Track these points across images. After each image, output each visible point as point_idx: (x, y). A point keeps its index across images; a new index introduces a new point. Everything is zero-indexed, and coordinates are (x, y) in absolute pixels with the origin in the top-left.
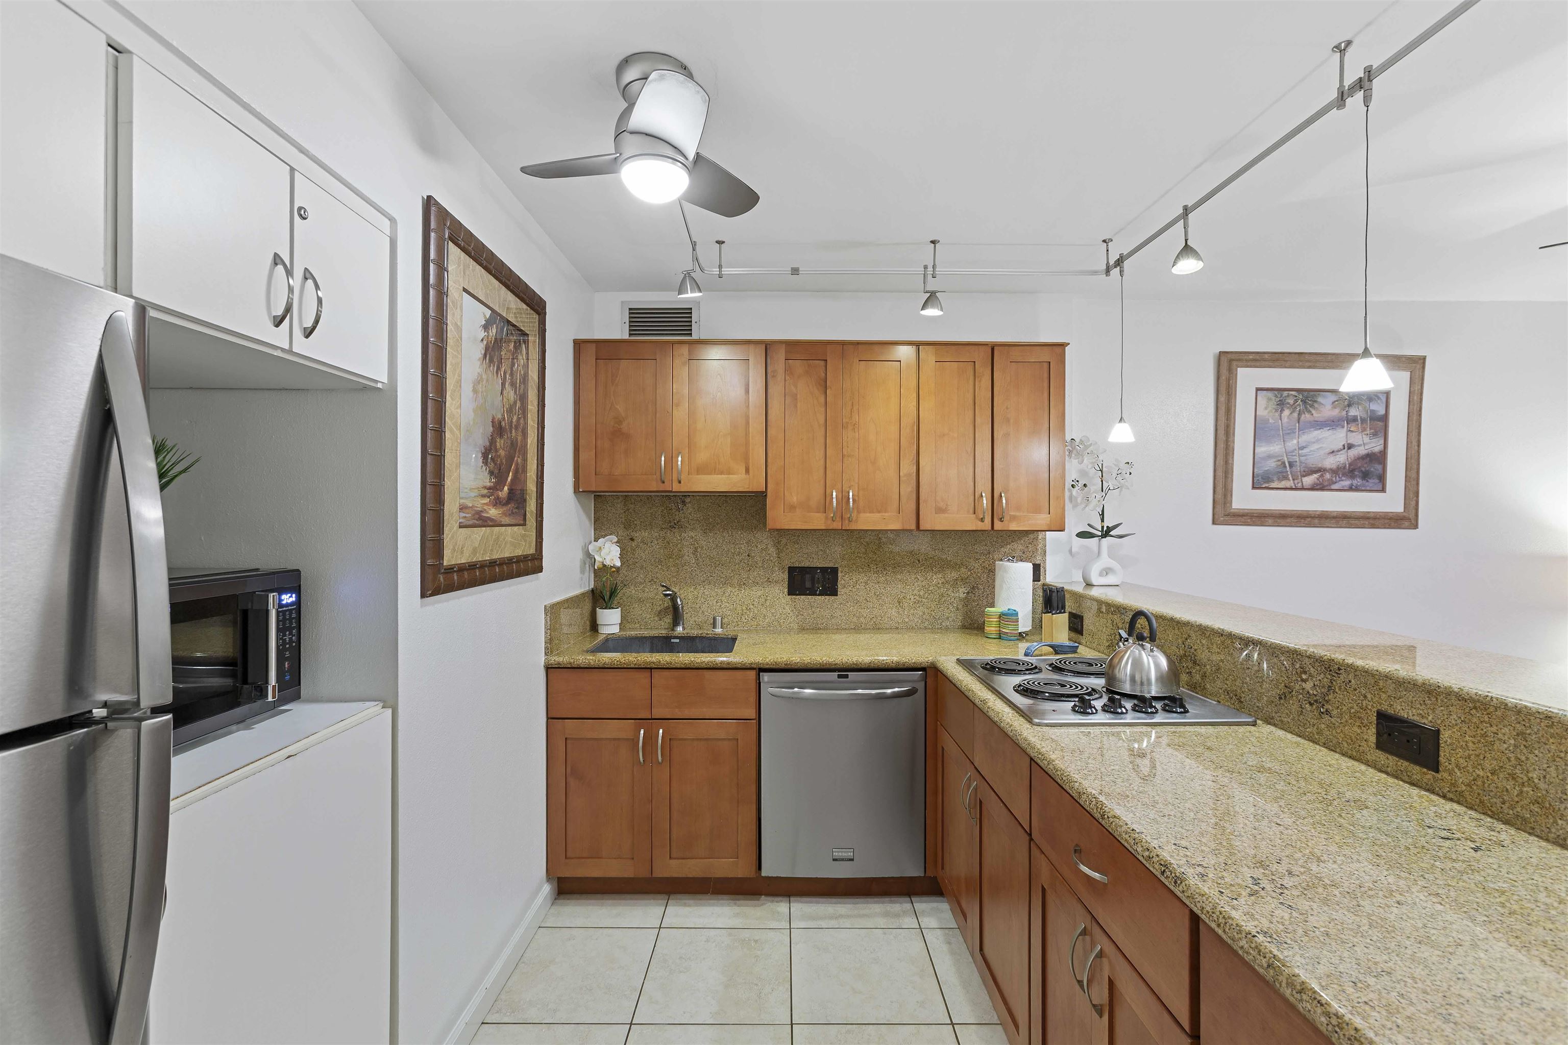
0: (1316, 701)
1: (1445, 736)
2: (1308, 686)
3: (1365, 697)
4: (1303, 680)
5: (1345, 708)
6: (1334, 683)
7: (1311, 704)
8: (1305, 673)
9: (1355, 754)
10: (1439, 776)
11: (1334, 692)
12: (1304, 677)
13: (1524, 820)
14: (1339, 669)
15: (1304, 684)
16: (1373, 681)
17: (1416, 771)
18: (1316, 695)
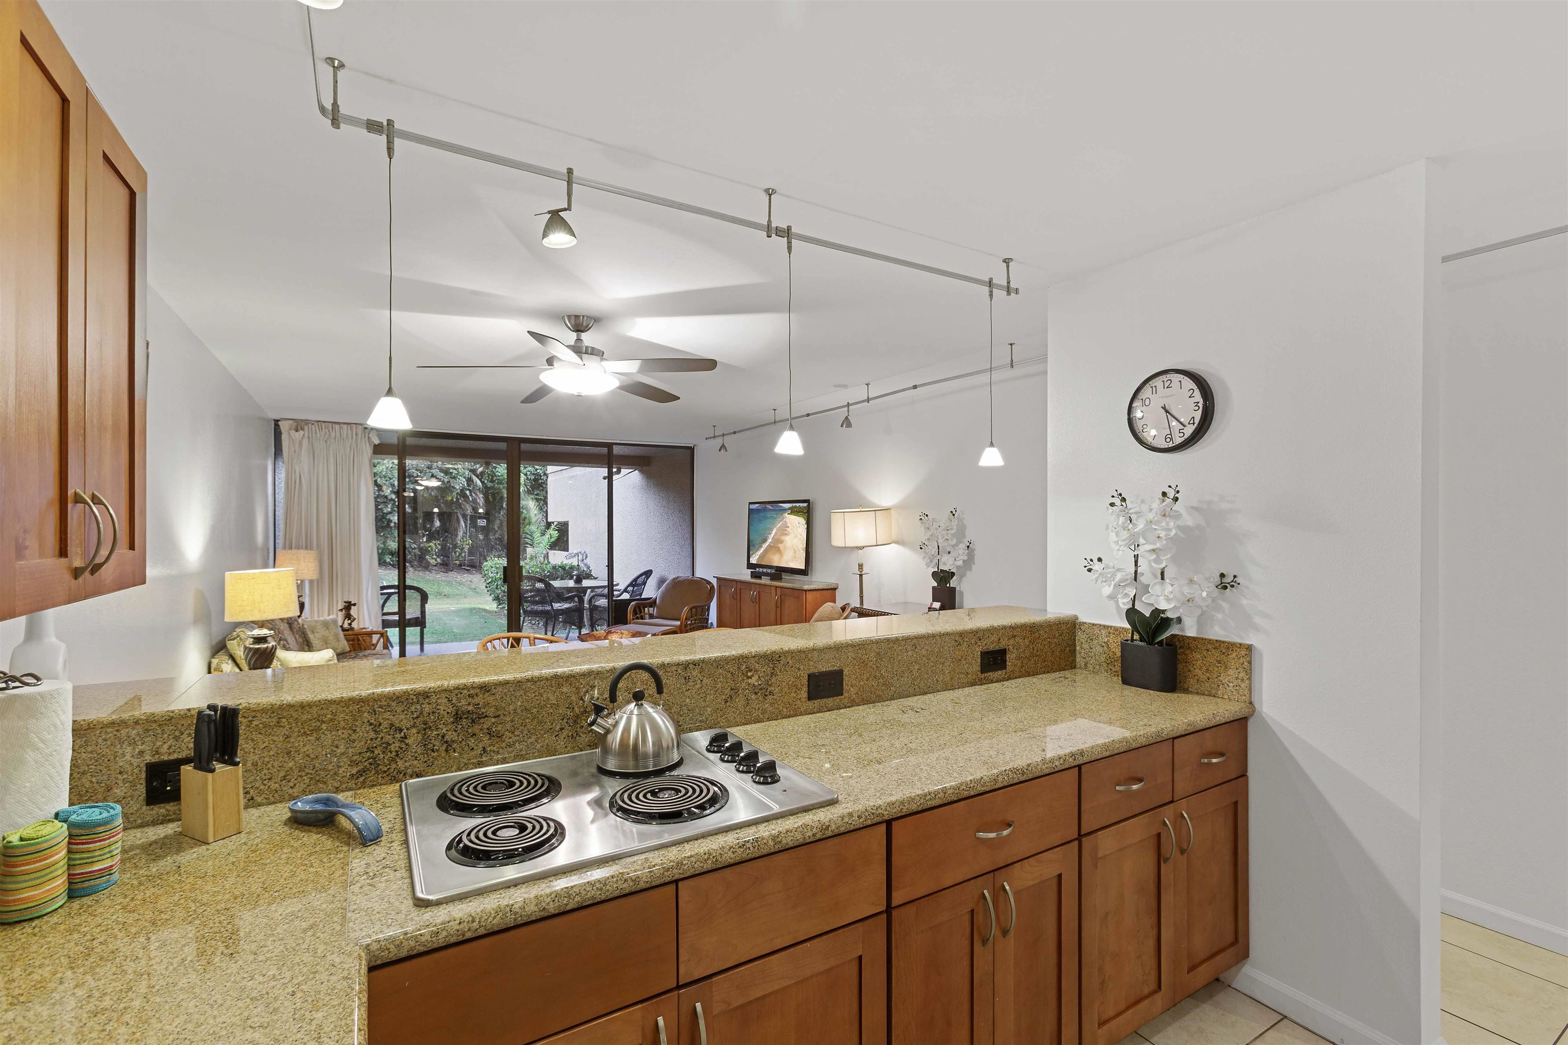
0: (761, 689)
1: (846, 672)
2: (753, 681)
3: (799, 669)
4: (750, 677)
5: (784, 684)
6: (776, 669)
7: (756, 693)
8: (750, 671)
9: (792, 713)
10: (843, 697)
11: (776, 675)
12: (749, 674)
13: (880, 696)
14: (780, 657)
15: (750, 681)
16: (804, 656)
17: (830, 701)
18: (760, 685)
